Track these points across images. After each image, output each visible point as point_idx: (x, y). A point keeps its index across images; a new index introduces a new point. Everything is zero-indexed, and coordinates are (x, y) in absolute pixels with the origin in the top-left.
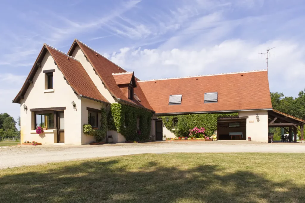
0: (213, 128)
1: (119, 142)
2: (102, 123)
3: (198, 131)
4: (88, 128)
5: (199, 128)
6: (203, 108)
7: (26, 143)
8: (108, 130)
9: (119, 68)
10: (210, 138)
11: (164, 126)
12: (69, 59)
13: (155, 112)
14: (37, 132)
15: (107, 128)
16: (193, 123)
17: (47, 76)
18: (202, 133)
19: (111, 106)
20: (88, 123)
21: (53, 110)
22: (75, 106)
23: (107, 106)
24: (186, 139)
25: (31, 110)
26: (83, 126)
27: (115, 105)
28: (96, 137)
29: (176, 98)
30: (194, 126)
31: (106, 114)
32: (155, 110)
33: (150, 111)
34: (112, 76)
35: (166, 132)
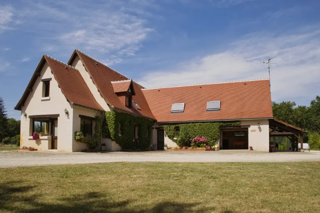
0: (215, 137)
1: (113, 150)
2: (95, 131)
3: (199, 141)
4: (79, 135)
5: (201, 137)
6: (205, 117)
7: (24, 148)
8: (103, 138)
9: (120, 76)
10: (211, 148)
11: (165, 135)
12: (66, 68)
13: (156, 121)
14: (33, 138)
15: (102, 136)
16: (195, 132)
17: (45, 85)
18: (204, 143)
19: (106, 114)
20: (80, 131)
21: (48, 117)
22: (67, 113)
23: (102, 114)
24: (186, 149)
25: (30, 117)
26: (75, 133)
27: (109, 112)
28: (89, 144)
29: (178, 107)
30: (195, 135)
31: (100, 122)
32: (157, 119)
33: (152, 119)
34: (111, 84)
35: (168, 141)
